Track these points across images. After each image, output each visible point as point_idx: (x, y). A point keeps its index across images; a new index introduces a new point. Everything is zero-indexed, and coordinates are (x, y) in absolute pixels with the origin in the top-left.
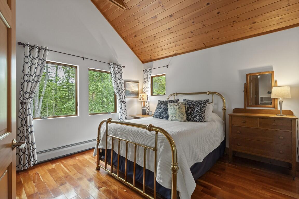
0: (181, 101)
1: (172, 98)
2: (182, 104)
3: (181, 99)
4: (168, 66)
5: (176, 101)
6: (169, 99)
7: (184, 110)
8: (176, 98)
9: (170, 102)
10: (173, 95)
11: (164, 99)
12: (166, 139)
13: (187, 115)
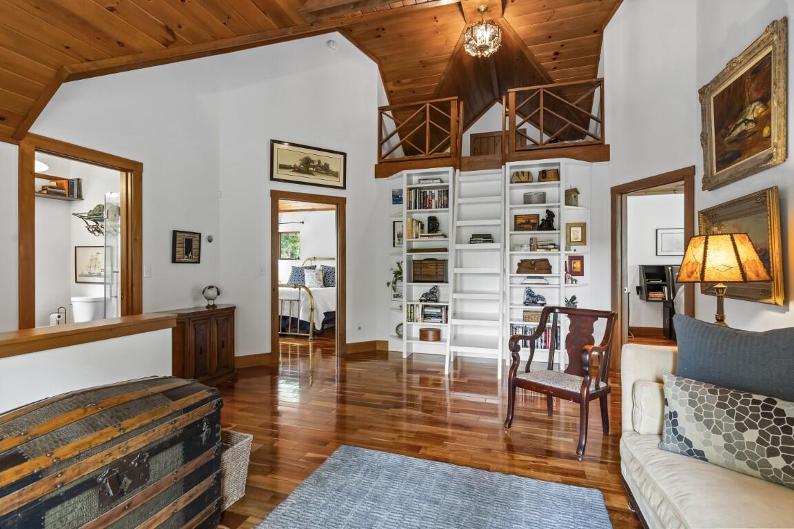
0: (319, 267)
1: (308, 264)
2: (319, 270)
3: (319, 264)
4: (303, 223)
5: (313, 268)
6: (305, 265)
7: (321, 276)
8: (313, 263)
9: (306, 268)
10: (310, 259)
11: (298, 264)
12: (307, 293)
13: (324, 281)
